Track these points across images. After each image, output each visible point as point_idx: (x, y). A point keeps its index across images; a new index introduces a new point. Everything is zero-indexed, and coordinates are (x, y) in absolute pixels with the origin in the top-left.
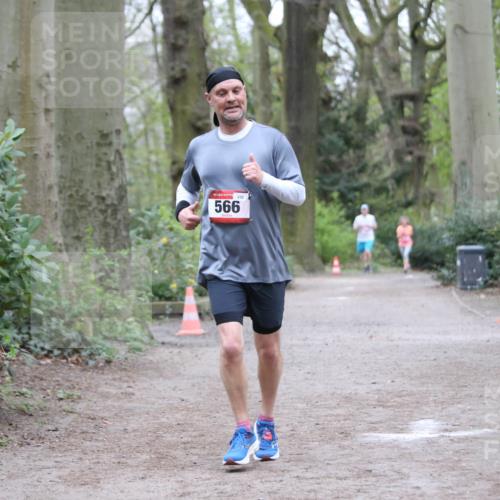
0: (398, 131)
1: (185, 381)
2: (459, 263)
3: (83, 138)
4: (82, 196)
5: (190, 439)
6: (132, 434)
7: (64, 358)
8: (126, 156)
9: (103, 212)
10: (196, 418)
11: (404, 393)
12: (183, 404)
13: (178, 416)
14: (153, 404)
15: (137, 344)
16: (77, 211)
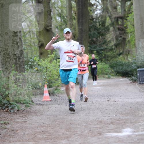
0: (117, 30)
1: (45, 117)
2: (138, 74)
3: (8, 34)
4: (8, 54)
5: (47, 137)
6: (27, 135)
7: (3, 110)
8: (23, 40)
9: (15, 59)
10: (49, 129)
11: (120, 119)
12: (44, 124)
13: (42, 129)
14: (34, 125)
15: (28, 104)
16: (6, 59)
